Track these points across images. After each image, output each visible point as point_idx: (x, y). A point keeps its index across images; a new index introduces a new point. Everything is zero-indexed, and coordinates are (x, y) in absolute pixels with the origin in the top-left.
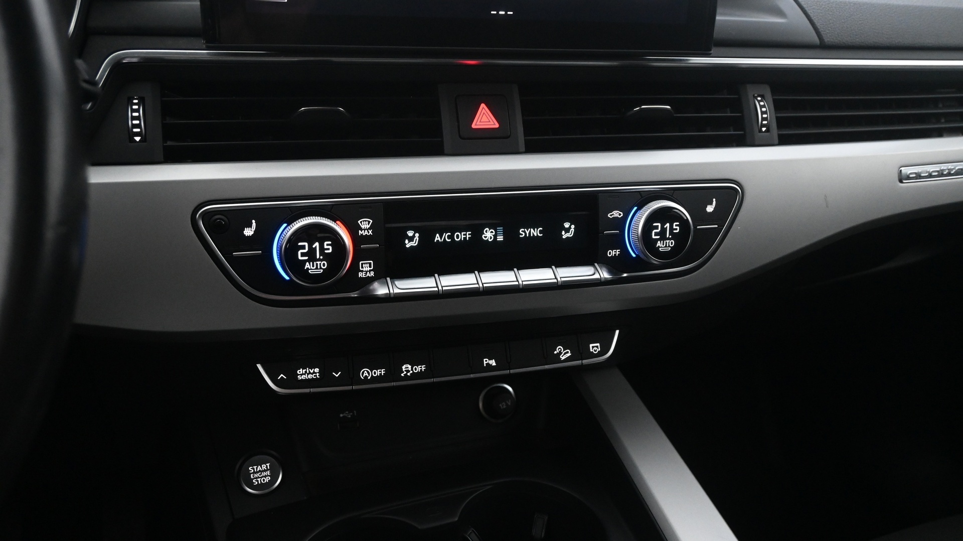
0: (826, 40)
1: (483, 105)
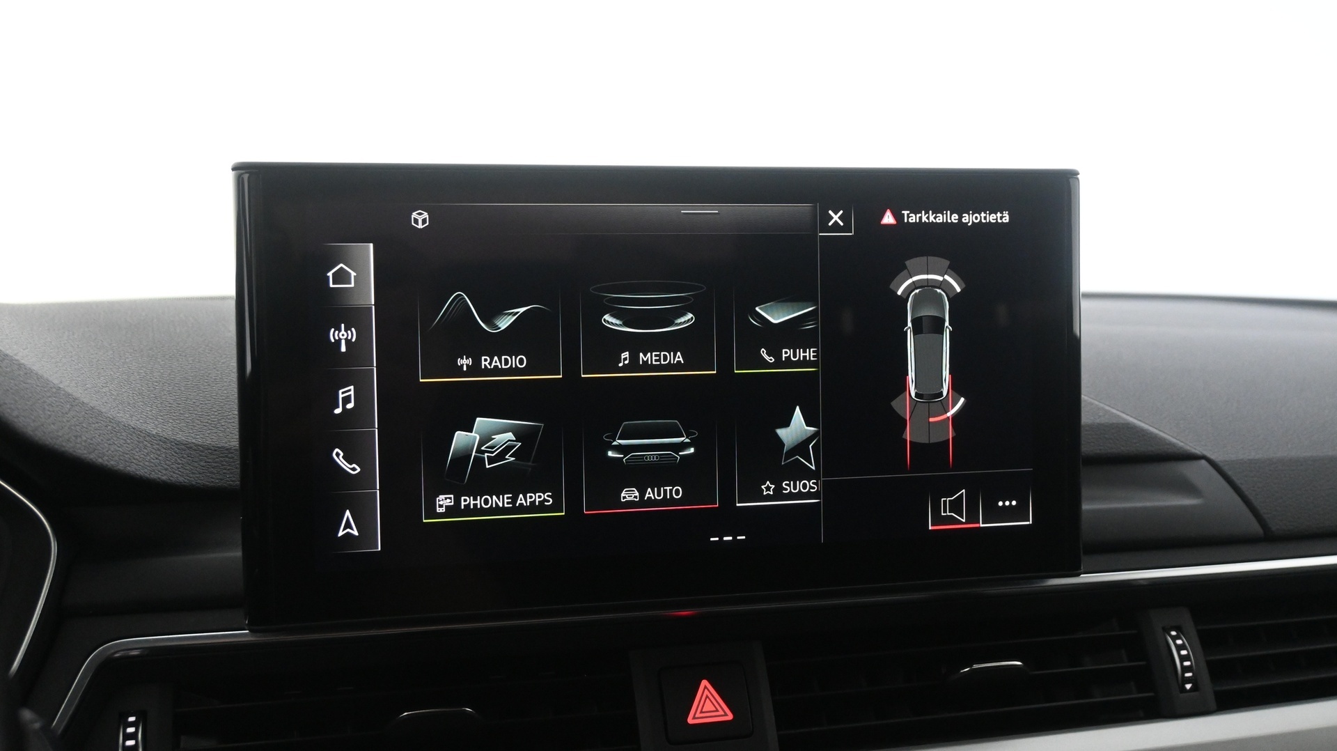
0: (1274, 529)
1: (704, 683)
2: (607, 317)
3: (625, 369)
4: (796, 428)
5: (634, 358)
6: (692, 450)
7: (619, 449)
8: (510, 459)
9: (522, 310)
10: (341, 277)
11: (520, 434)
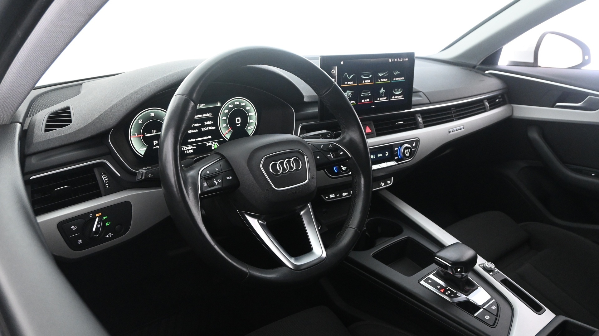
0: (431, 102)
1: (367, 127)
2: (362, 76)
3: (364, 83)
4: (382, 90)
5: (365, 81)
6: (370, 94)
7: (362, 94)
8: (350, 96)
9: (353, 75)
10: (333, 72)
11: (352, 93)
